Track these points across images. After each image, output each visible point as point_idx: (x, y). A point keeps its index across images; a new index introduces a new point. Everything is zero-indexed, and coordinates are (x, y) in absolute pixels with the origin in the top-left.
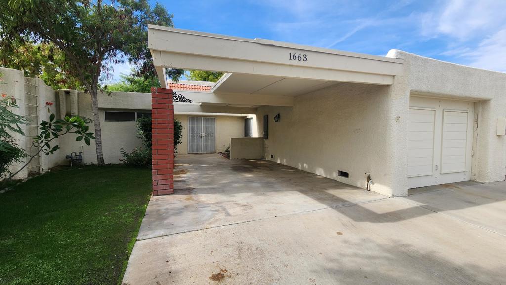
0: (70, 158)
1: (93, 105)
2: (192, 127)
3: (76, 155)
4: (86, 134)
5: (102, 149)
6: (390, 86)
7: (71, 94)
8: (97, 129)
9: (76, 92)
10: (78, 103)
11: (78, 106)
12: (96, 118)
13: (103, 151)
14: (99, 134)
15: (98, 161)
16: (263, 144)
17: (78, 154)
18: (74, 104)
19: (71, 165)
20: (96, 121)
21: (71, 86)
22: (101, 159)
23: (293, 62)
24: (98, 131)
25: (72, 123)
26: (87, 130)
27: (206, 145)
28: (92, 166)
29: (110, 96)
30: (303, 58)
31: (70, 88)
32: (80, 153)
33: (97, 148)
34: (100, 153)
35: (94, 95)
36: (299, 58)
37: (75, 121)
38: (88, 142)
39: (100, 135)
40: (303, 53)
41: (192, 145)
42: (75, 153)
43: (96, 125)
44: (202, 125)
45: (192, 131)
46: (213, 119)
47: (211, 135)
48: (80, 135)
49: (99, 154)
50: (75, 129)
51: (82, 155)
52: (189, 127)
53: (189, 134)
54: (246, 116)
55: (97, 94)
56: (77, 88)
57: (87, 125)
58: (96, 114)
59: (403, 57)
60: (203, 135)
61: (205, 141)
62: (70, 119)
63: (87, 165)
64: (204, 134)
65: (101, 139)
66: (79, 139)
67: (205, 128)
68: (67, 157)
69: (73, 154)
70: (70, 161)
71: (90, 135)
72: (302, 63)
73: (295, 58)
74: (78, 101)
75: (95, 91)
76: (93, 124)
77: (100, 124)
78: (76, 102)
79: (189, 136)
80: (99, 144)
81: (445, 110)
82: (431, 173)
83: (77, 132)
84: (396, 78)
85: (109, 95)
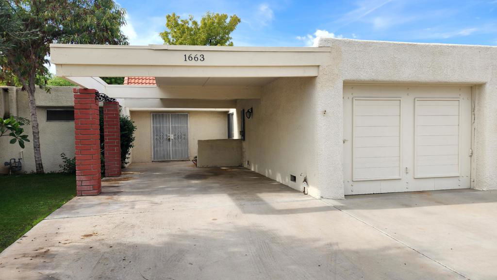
0: (9, 166)
1: (30, 104)
2: (157, 128)
3: (15, 162)
4: (20, 136)
5: (40, 154)
6: (315, 77)
7: (9, 91)
8: (34, 131)
9: (15, 88)
10: (17, 102)
11: (17, 105)
12: (33, 119)
13: (42, 157)
14: (37, 137)
15: (37, 167)
16: (241, 148)
17: (17, 160)
18: (12, 102)
19: (10, 173)
20: (35, 122)
21: (10, 82)
22: (40, 166)
23: (189, 63)
24: (36, 133)
25: (6, 124)
26: (21, 132)
27: (175, 150)
28: (32, 175)
29: (48, 93)
30: (199, 58)
31: (8, 84)
32: (19, 159)
33: (35, 153)
34: (38, 158)
35: (31, 93)
36: (196, 59)
37: (9, 123)
38: (22, 146)
39: (39, 138)
40: (199, 54)
41: (157, 151)
42: (15, 159)
43: (33, 127)
44: (169, 125)
45: (157, 131)
46: (185, 115)
47: (183, 138)
48: (14, 138)
49: (37, 160)
50: (10, 131)
51: (22, 162)
52: (153, 127)
53: (154, 136)
54: (229, 111)
55: (34, 91)
56: (16, 84)
57: (21, 127)
58: (33, 114)
59: (329, 45)
60: (172, 137)
61: (174, 144)
62: (5, 121)
63: (28, 173)
64: (172, 135)
65: (39, 143)
66: (13, 142)
67: (174, 128)
68: (6, 164)
69: (13, 161)
70: (9, 169)
71: (25, 137)
72: (199, 63)
73: (190, 59)
74: (17, 99)
75: (32, 88)
76: (31, 126)
77: (38, 126)
78: (14, 101)
79: (154, 138)
80: (37, 147)
81: (416, 99)
82: (397, 177)
83: (12, 134)
84: (321, 68)
85: (48, 91)
